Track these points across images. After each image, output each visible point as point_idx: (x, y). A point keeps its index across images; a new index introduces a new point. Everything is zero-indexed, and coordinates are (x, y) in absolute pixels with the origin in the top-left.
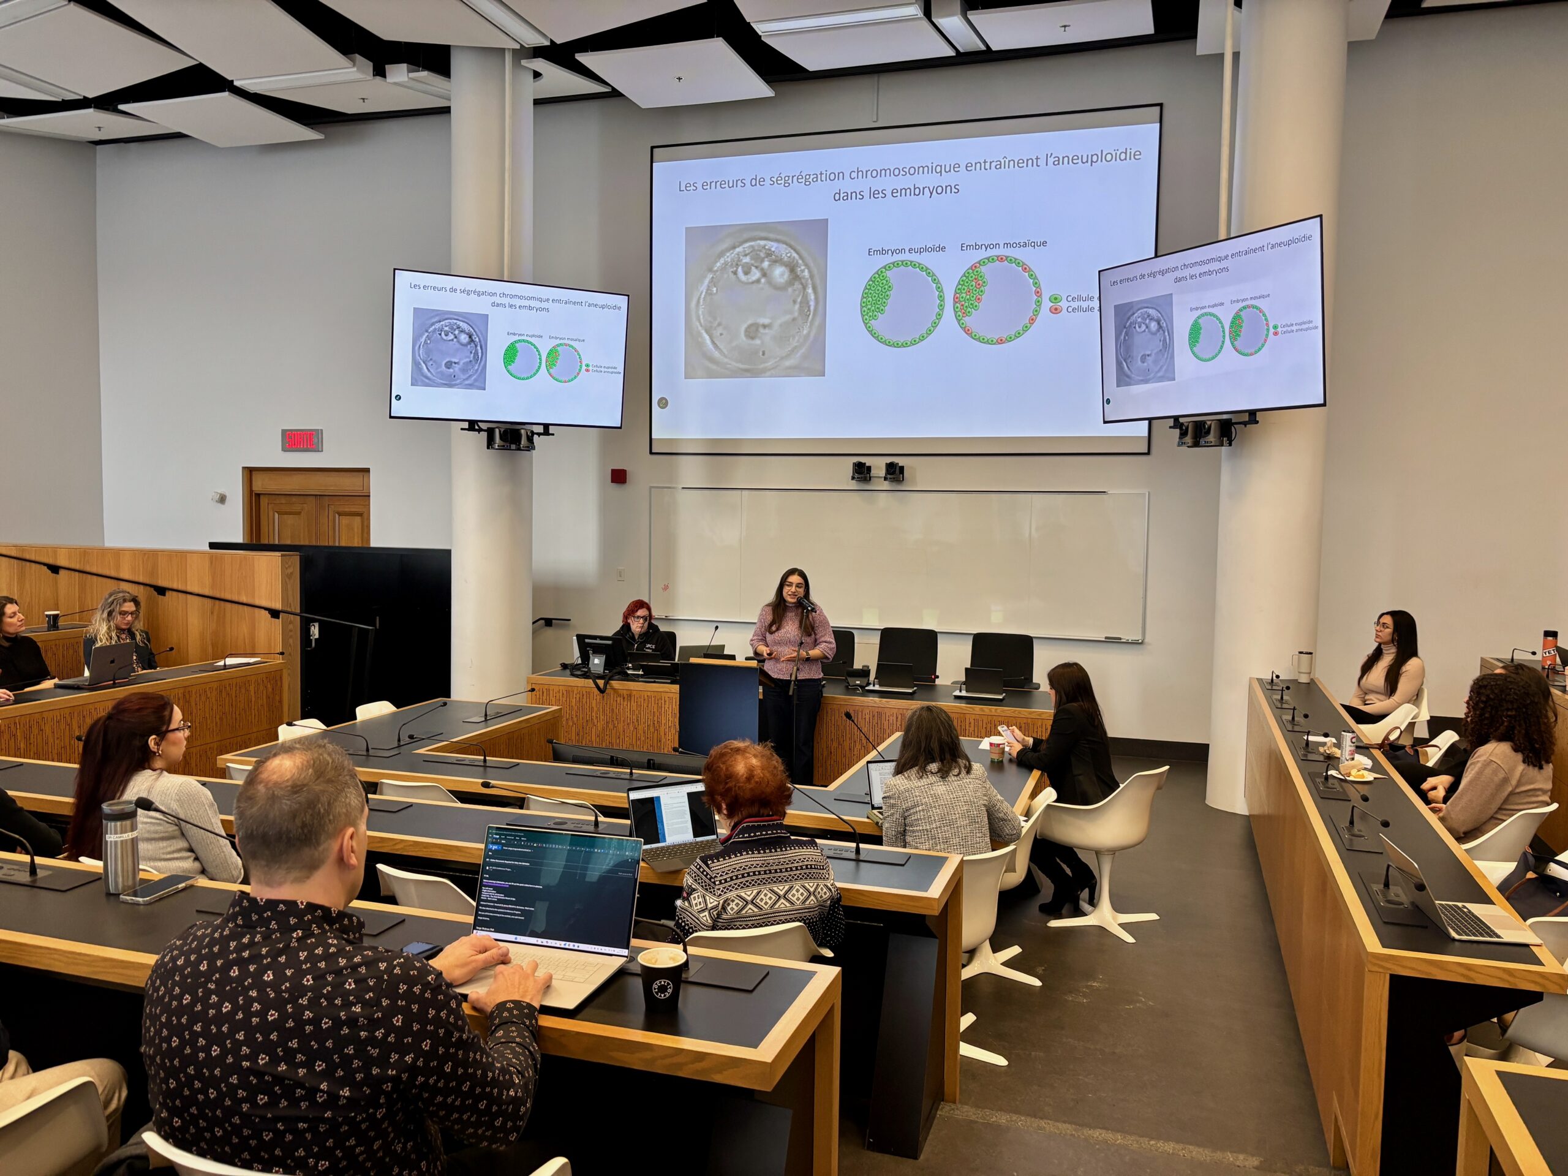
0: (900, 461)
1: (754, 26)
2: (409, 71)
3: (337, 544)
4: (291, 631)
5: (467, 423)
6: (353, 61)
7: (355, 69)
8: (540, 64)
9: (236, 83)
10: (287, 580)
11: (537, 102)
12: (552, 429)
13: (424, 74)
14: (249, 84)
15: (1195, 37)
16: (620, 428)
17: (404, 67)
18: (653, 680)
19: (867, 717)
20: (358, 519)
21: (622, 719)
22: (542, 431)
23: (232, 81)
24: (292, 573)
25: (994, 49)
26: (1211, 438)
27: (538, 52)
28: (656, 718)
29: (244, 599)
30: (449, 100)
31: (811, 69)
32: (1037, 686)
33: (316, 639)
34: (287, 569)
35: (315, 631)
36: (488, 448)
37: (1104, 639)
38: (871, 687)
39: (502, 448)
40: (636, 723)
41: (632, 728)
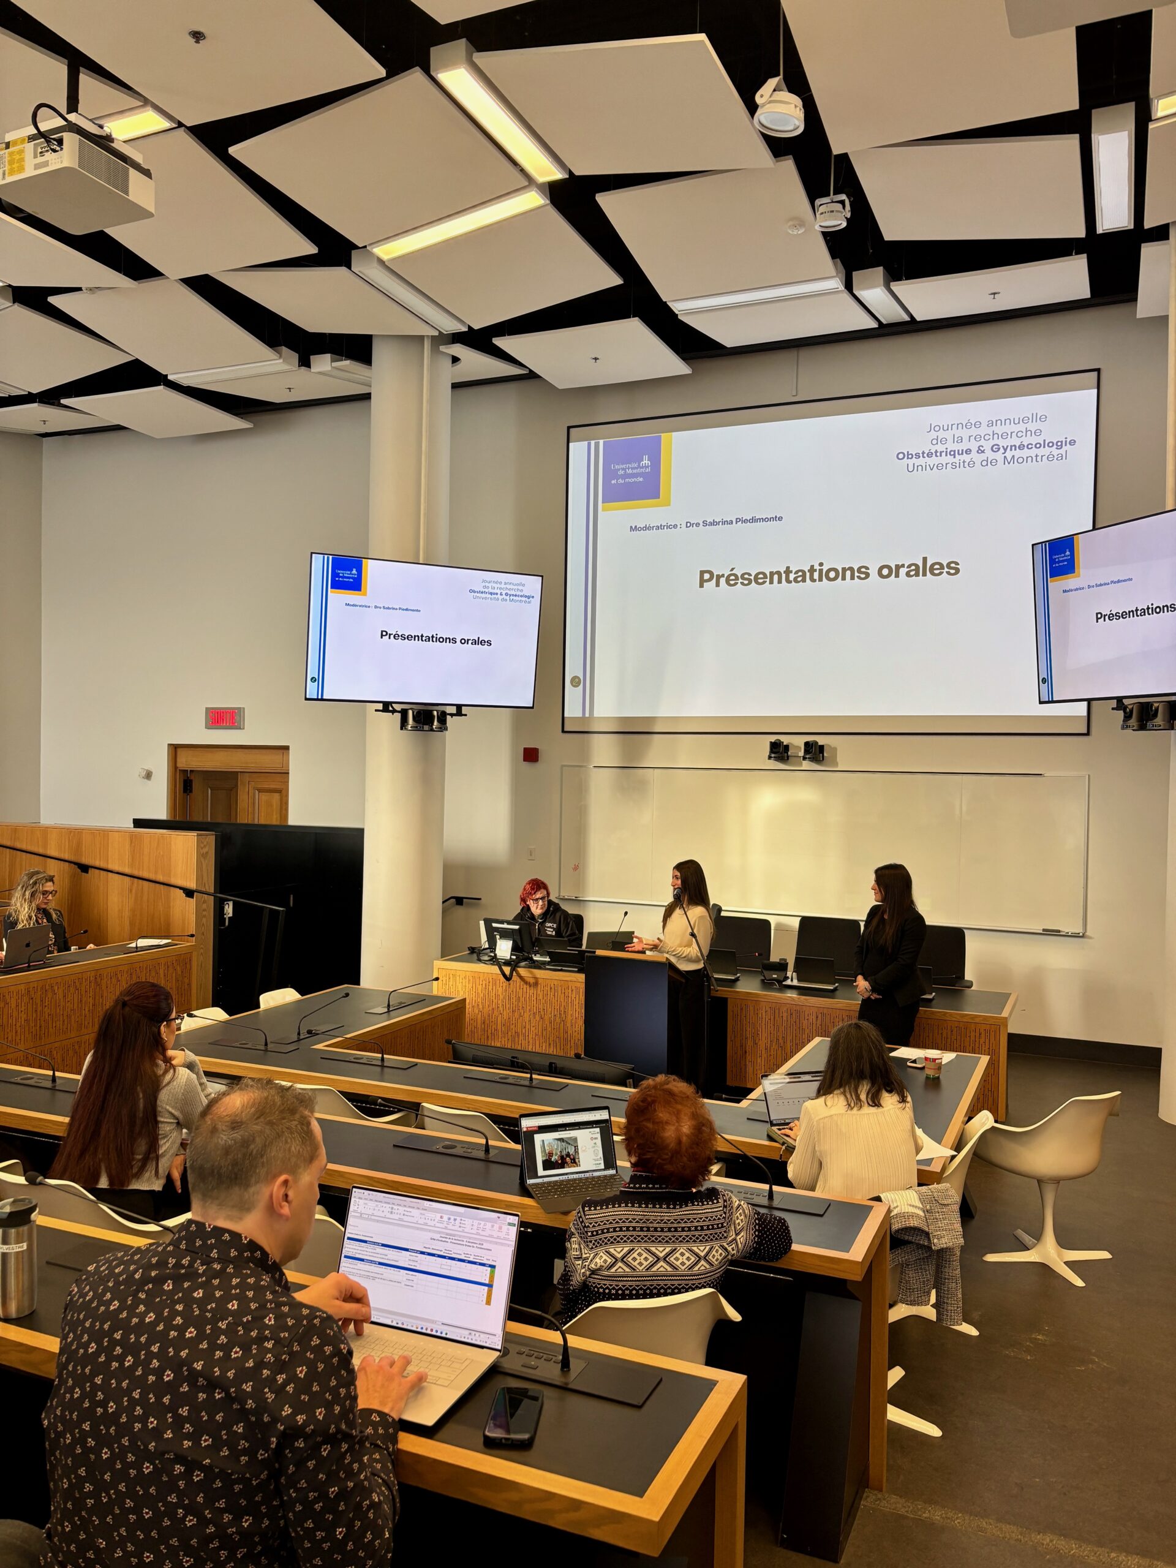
0: (821, 740)
1: (669, 304)
2: (333, 361)
3: (256, 822)
4: (204, 910)
5: (382, 704)
6: (280, 353)
7: (281, 361)
8: (458, 350)
9: (170, 377)
10: (202, 860)
11: (455, 386)
12: (464, 710)
13: (347, 363)
14: (183, 378)
15: (1135, 299)
16: (532, 708)
17: (328, 357)
18: (560, 968)
19: (785, 1015)
20: (276, 796)
21: (528, 1008)
22: (455, 712)
23: (167, 375)
24: (207, 853)
25: (918, 319)
26: (1159, 720)
27: (457, 338)
28: (562, 1009)
29: (160, 878)
30: (370, 386)
31: (728, 346)
32: (968, 984)
33: (229, 918)
34: (202, 848)
35: (229, 910)
36: (402, 729)
37: (1041, 932)
38: (788, 982)
39: (415, 729)
40: (542, 1013)
41: (538, 1018)
